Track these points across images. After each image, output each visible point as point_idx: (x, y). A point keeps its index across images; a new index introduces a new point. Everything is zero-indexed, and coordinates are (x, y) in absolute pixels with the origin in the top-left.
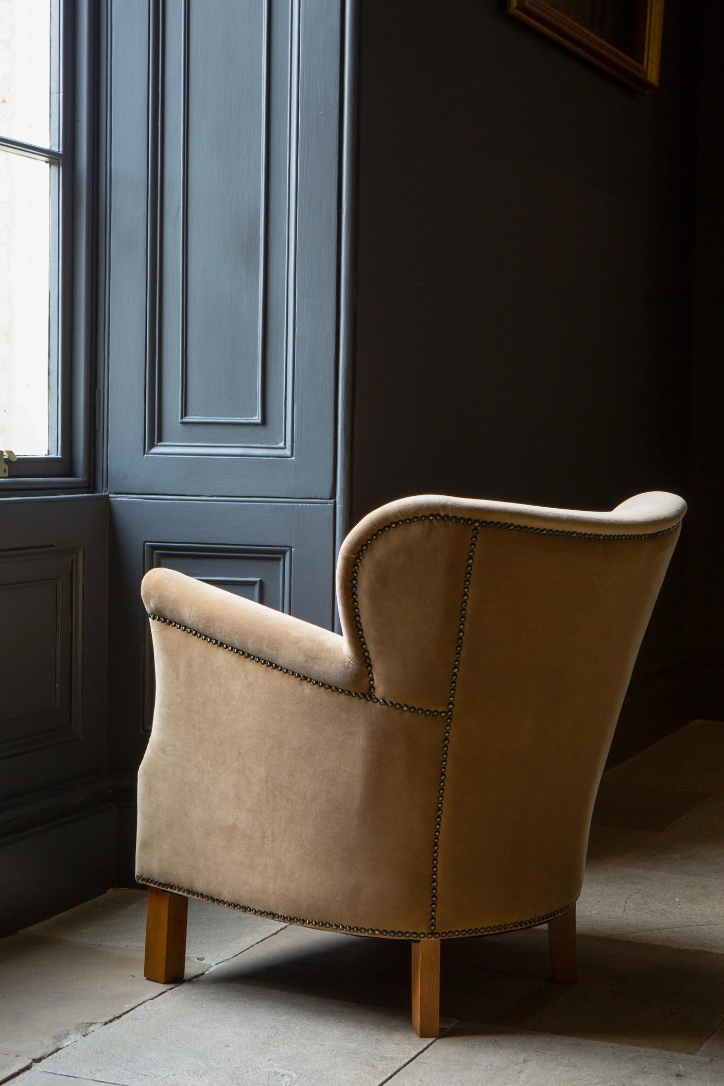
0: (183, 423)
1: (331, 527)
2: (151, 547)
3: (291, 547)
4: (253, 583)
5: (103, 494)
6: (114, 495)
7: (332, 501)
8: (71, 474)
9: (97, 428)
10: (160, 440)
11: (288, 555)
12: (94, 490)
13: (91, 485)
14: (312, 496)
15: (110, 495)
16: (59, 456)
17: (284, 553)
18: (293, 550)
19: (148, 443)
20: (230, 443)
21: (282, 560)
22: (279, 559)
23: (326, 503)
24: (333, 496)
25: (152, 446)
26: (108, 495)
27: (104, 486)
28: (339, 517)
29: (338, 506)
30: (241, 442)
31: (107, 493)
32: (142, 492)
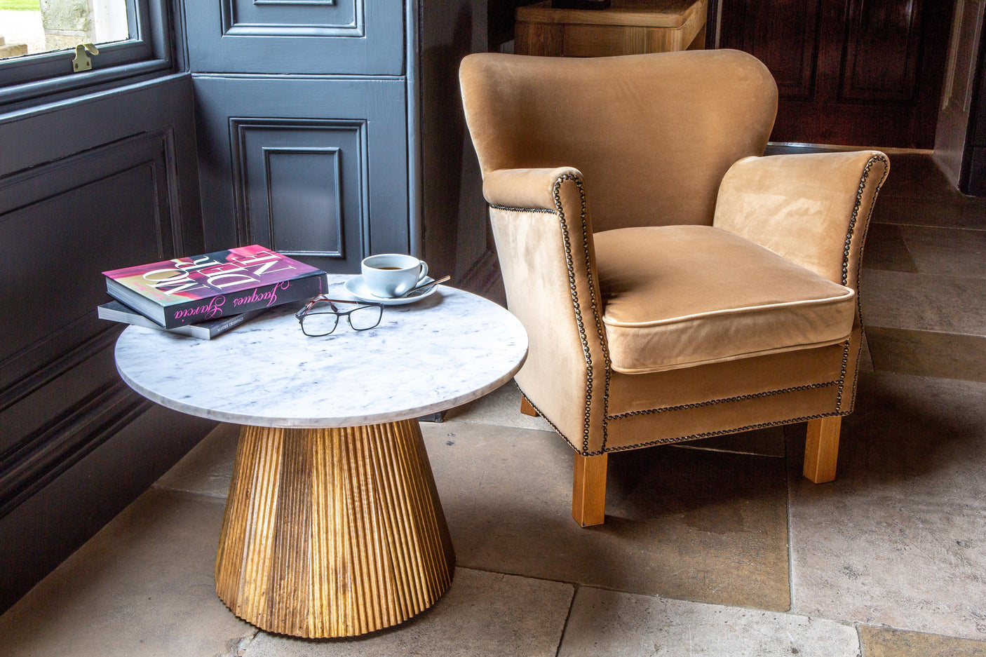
0: (257, 5)
1: (403, 101)
2: (235, 122)
3: (366, 120)
4: (333, 153)
5: (186, 73)
6: (196, 74)
7: (403, 77)
8: (153, 56)
9: (174, 11)
10: (236, 21)
11: (363, 127)
12: (176, 70)
13: (173, 66)
14: (385, 73)
15: (193, 74)
16: (140, 40)
17: (360, 125)
18: (368, 122)
19: (225, 23)
20: (303, 23)
21: (358, 131)
22: (356, 130)
23: (398, 79)
24: (404, 72)
25: (229, 27)
26: (190, 74)
27: (186, 66)
28: (411, 91)
29: (408, 81)
30: (313, 23)
31: (189, 73)
32: (223, 71)
